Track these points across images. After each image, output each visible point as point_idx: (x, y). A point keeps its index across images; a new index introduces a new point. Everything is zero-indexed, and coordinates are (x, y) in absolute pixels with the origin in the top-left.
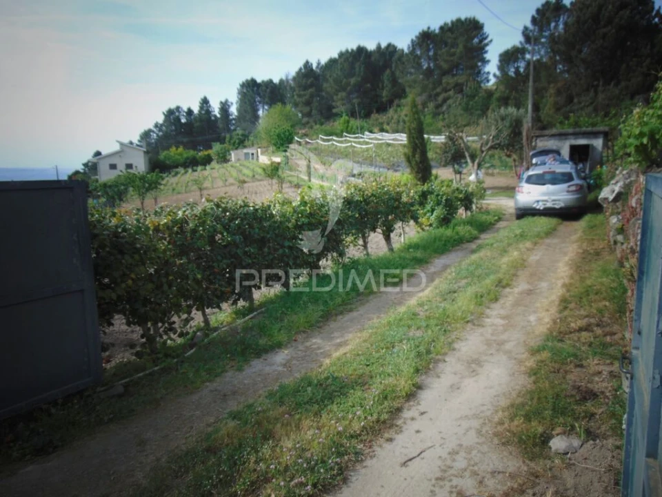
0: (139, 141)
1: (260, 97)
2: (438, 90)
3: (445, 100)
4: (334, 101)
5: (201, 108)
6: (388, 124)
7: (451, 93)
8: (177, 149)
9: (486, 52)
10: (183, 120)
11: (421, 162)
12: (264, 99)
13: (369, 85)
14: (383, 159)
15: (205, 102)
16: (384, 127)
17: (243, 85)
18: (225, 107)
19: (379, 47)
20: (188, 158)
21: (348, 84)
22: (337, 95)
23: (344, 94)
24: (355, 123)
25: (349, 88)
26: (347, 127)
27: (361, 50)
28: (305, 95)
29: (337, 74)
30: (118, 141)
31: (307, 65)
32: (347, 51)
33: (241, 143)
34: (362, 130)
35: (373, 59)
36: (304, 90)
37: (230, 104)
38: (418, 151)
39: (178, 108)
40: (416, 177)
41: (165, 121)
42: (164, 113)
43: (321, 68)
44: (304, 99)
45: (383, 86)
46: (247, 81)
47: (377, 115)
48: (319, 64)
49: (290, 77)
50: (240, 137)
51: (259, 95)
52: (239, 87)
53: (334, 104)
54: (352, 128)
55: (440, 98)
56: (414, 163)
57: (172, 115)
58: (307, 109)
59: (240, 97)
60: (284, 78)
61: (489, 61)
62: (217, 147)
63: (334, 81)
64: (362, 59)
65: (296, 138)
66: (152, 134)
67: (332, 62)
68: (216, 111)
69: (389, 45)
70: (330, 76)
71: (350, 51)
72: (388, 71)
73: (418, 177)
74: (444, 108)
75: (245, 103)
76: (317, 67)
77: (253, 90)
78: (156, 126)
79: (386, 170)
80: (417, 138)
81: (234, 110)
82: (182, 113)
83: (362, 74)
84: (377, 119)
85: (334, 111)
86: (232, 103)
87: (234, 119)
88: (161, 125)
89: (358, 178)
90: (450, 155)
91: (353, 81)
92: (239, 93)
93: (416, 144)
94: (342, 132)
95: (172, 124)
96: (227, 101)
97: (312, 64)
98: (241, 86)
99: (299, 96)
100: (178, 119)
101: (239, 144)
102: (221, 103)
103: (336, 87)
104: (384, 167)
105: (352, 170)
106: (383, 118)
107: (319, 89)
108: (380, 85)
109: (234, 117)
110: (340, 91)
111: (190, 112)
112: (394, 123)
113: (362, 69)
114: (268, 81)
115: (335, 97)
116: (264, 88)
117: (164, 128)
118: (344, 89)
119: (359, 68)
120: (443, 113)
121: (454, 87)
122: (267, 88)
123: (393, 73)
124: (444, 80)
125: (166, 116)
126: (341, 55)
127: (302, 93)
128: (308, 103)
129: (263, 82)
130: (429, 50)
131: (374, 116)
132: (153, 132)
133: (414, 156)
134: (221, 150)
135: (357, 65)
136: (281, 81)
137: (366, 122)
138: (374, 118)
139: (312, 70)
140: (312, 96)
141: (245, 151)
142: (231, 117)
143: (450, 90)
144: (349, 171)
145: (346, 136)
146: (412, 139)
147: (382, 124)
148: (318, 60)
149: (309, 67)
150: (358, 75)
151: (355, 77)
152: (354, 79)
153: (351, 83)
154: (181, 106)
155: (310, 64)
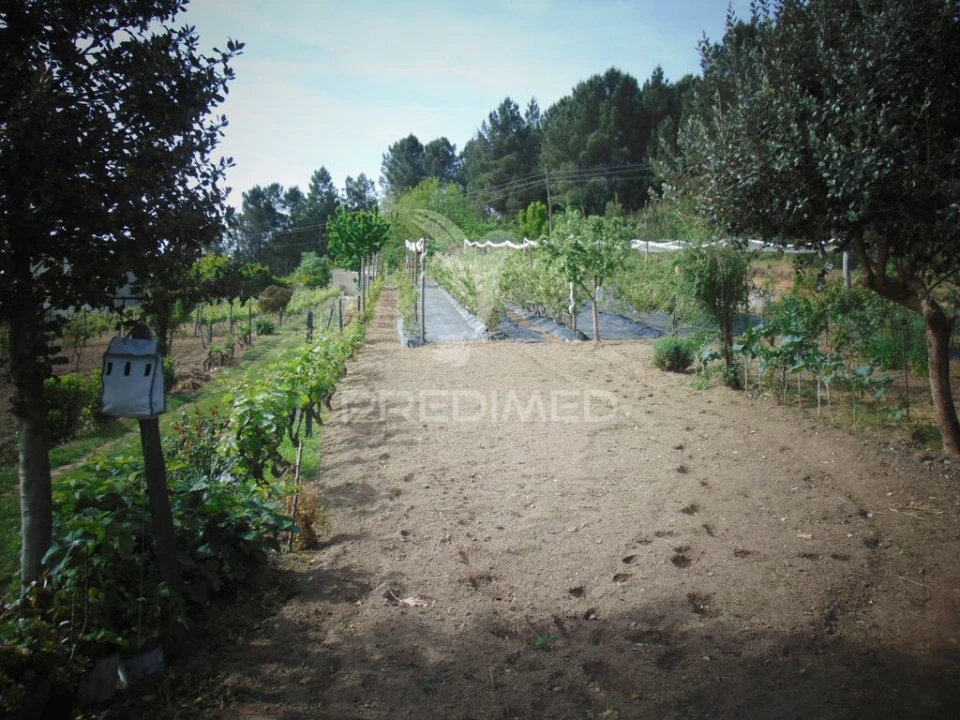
5: (315, 189)
10: (282, 211)
13: (625, 149)
15: (322, 177)
17: (394, 150)
18: (357, 190)
21: (582, 145)
22: (558, 167)
23: (571, 166)
25: (582, 153)
27: (615, 78)
28: (496, 166)
31: (507, 108)
35: (644, 99)
36: (496, 157)
37: (368, 184)
39: (275, 188)
41: (246, 210)
44: (492, 175)
46: (402, 141)
52: (387, 152)
57: (258, 197)
62: (309, 260)
64: (614, 95)
67: (562, 108)
76: (528, 114)
81: (378, 194)
82: (281, 197)
83: (611, 126)
86: (372, 183)
91: (591, 139)
92: (386, 164)
95: (257, 216)
96: (362, 178)
98: (390, 150)
100: (271, 208)
102: (349, 180)
107: (529, 157)
111: (294, 195)
113: (613, 115)
114: (438, 141)
116: (430, 154)
117: (245, 223)
118: (573, 156)
119: (607, 114)
125: (247, 201)
126: (579, 90)
127: (492, 162)
134: (316, 266)
135: (604, 106)
139: (517, 116)
140: (510, 169)
148: (533, 102)
149: (511, 112)
150: (605, 127)
151: (597, 131)
152: (593, 134)
153: (587, 145)
154: (280, 184)
155: (512, 107)
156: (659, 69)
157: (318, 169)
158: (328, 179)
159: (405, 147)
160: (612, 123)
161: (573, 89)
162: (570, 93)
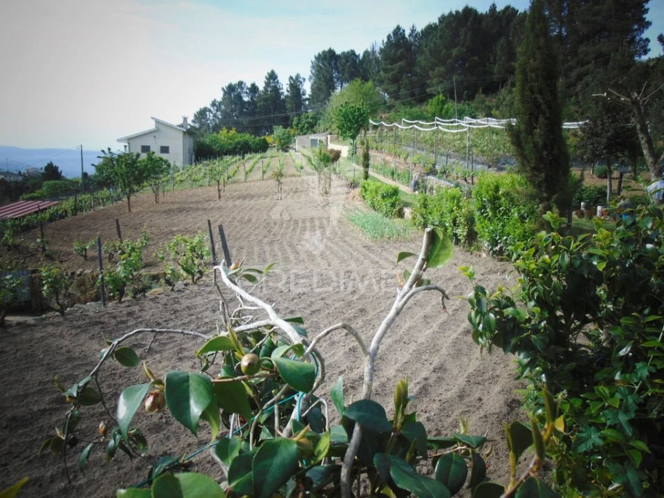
0: (193, 121)
1: (338, 72)
2: (572, 63)
3: (580, 77)
4: (429, 78)
5: (267, 84)
6: (497, 108)
7: (591, 66)
8: (228, 132)
9: (646, 11)
10: (246, 99)
11: (545, 147)
12: (343, 75)
13: (476, 58)
14: (483, 152)
15: (272, 76)
16: (493, 112)
17: (319, 58)
18: (295, 84)
19: (493, 8)
20: (238, 143)
21: (449, 56)
22: (433, 70)
23: (442, 69)
24: (452, 105)
25: (449, 62)
26: (442, 109)
27: (468, 12)
28: (392, 70)
29: (435, 43)
30: (153, 118)
31: (398, 31)
32: (451, 13)
33: (311, 127)
34: (461, 115)
35: (484, 24)
36: (392, 64)
37: (301, 80)
38: (541, 119)
39: (241, 83)
40: (531, 181)
41: (224, 99)
42: (223, 89)
43: (416, 35)
44: (390, 75)
45: (495, 59)
46: (324, 52)
47: (483, 96)
48: (413, 30)
49: (377, 49)
50: (309, 120)
51: (337, 69)
52: (314, 59)
53: (428, 82)
54: (447, 112)
55: (574, 74)
56: (529, 147)
57: (232, 91)
58: (393, 88)
59: (314, 71)
60: (370, 50)
61: (649, 24)
62: (279, 130)
63: (430, 51)
64: (469, 24)
65: (371, 121)
66: (208, 113)
67: (430, 29)
68: (285, 88)
69: (508, 8)
70: (426, 46)
71: (454, 13)
72: (503, 40)
73: (537, 180)
74: (579, 87)
75: (320, 79)
76: (410, 35)
77: (330, 64)
78: (213, 104)
79: (486, 167)
80: (540, 92)
81: (307, 88)
82: (245, 90)
83: (467, 43)
84: (483, 102)
85: (428, 90)
86: (304, 80)
87: (307, 99)
88: (220, 103)
89: (440, 178)
90: (604, 141)
91: (455, 52)
92: (313, 67)
93: (538, 106)
94: (434, 115)
95: (232, 102)
96: (298, 76)
97: (404, 31)
98: (316, 58)
99: (386, 71)
100: (239, 97)
101: (308, 129)
102: (291, 78)
103: (433, 60)
104: (483, 164)
105: (434, 165)
106: (491, 101)
107: (412, 63)
108: (491, 58)
109: (307, 96)
110: (437, 65)
111: (254, 88)
112: (506, 105)
113: (468, 37)
114: (348, 52)
115: (430, 73)
116: (343, 61)
117: (223, 107)
118: (443, 63)
119: (465, 35)
120: (577, 95)
121: (596, 59)
122: (348, 61)
123: (509, 43)
124: (582, 49)
125: (225, 93)
126: (443, 19)
127: (389, 67)
128: (395, 80)
129: (343, 53)
130: (562, 10)
131: (480, 96)
132: (210, 111)
133: (530, 131)
134: (284, 134)
135: (462, 31)
136: (366, 53)
137: (468, 105)
138: (480, 100)
139: (404, 37)
140: (401, 71)
141: (312, 137)
142: (304, 97)
143: (588, 63)
144: (430, 166)
145: (438, 120)
146: (527, 93)
147: (490, 108)
148: (413, 27)
149: (400, 34)
150: (463, 45)
151: (459, 47)
152: (456, 49)
153: (453, 55)
154: (244, 81)
155: (401, 31)
156: (494, 5)
157: (270, 72)
158: (276, 77)
159: (328, 56)
160: (469, 42)
161: (439, 19)
162: (437, 21)
